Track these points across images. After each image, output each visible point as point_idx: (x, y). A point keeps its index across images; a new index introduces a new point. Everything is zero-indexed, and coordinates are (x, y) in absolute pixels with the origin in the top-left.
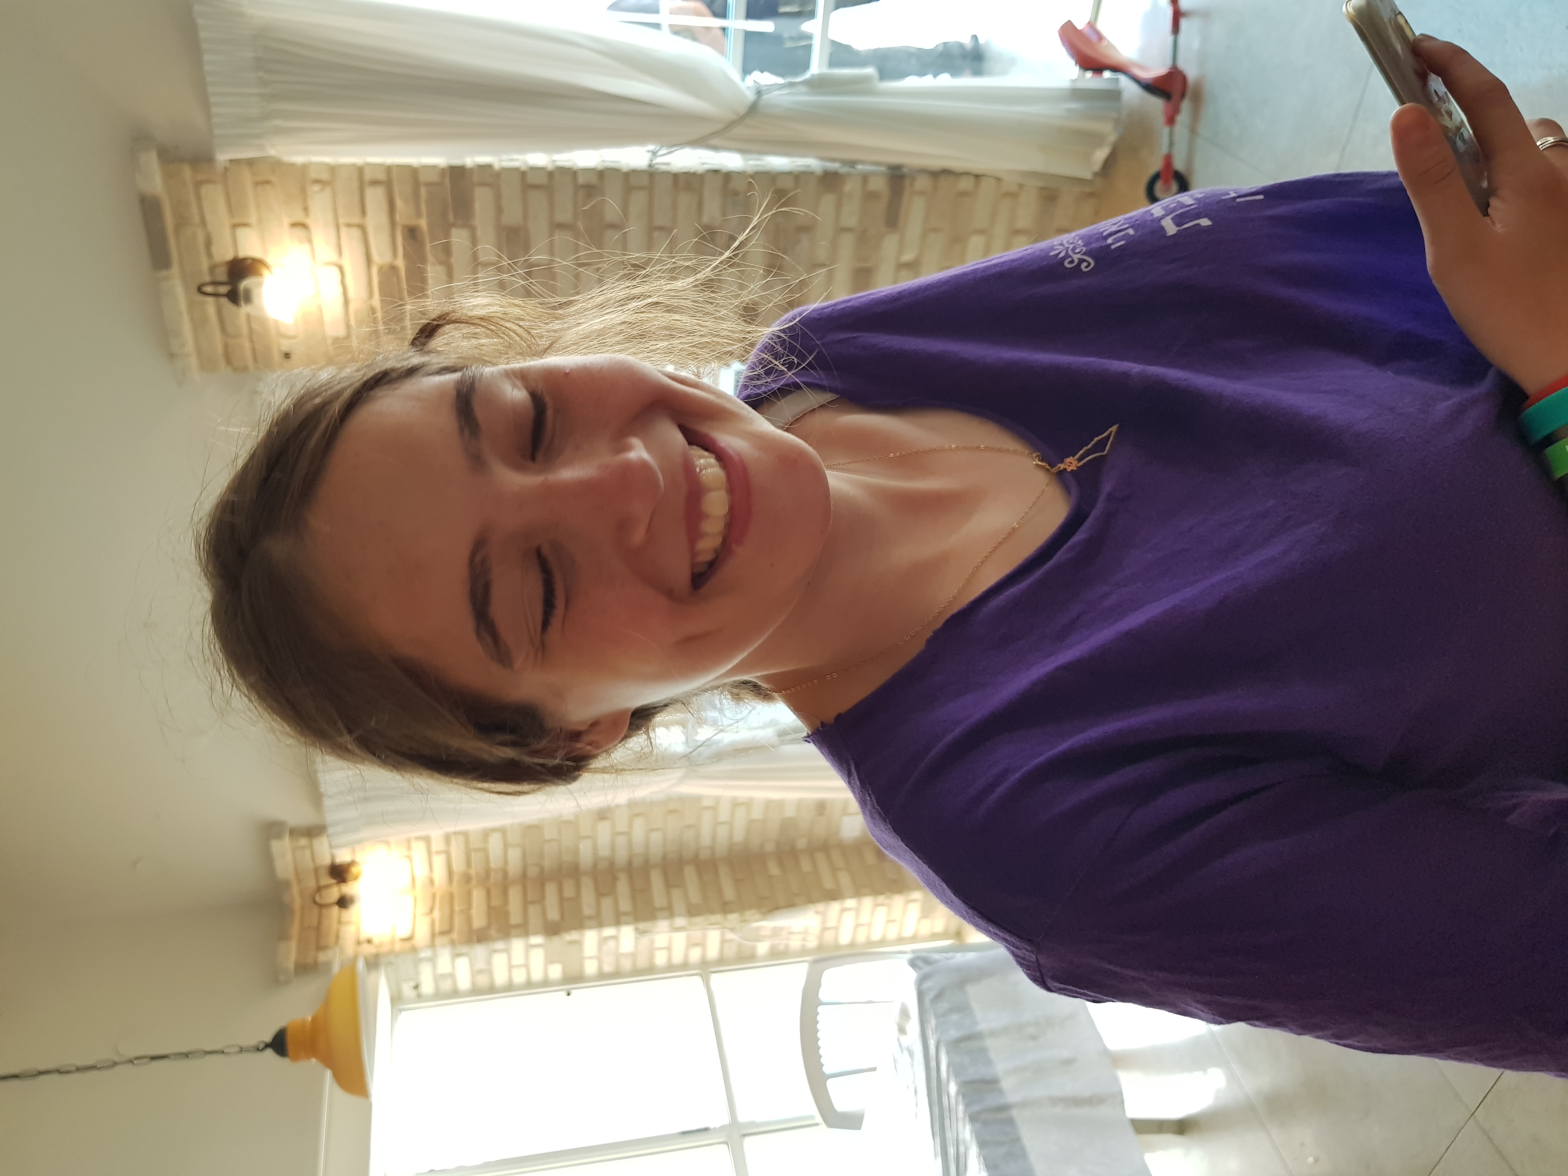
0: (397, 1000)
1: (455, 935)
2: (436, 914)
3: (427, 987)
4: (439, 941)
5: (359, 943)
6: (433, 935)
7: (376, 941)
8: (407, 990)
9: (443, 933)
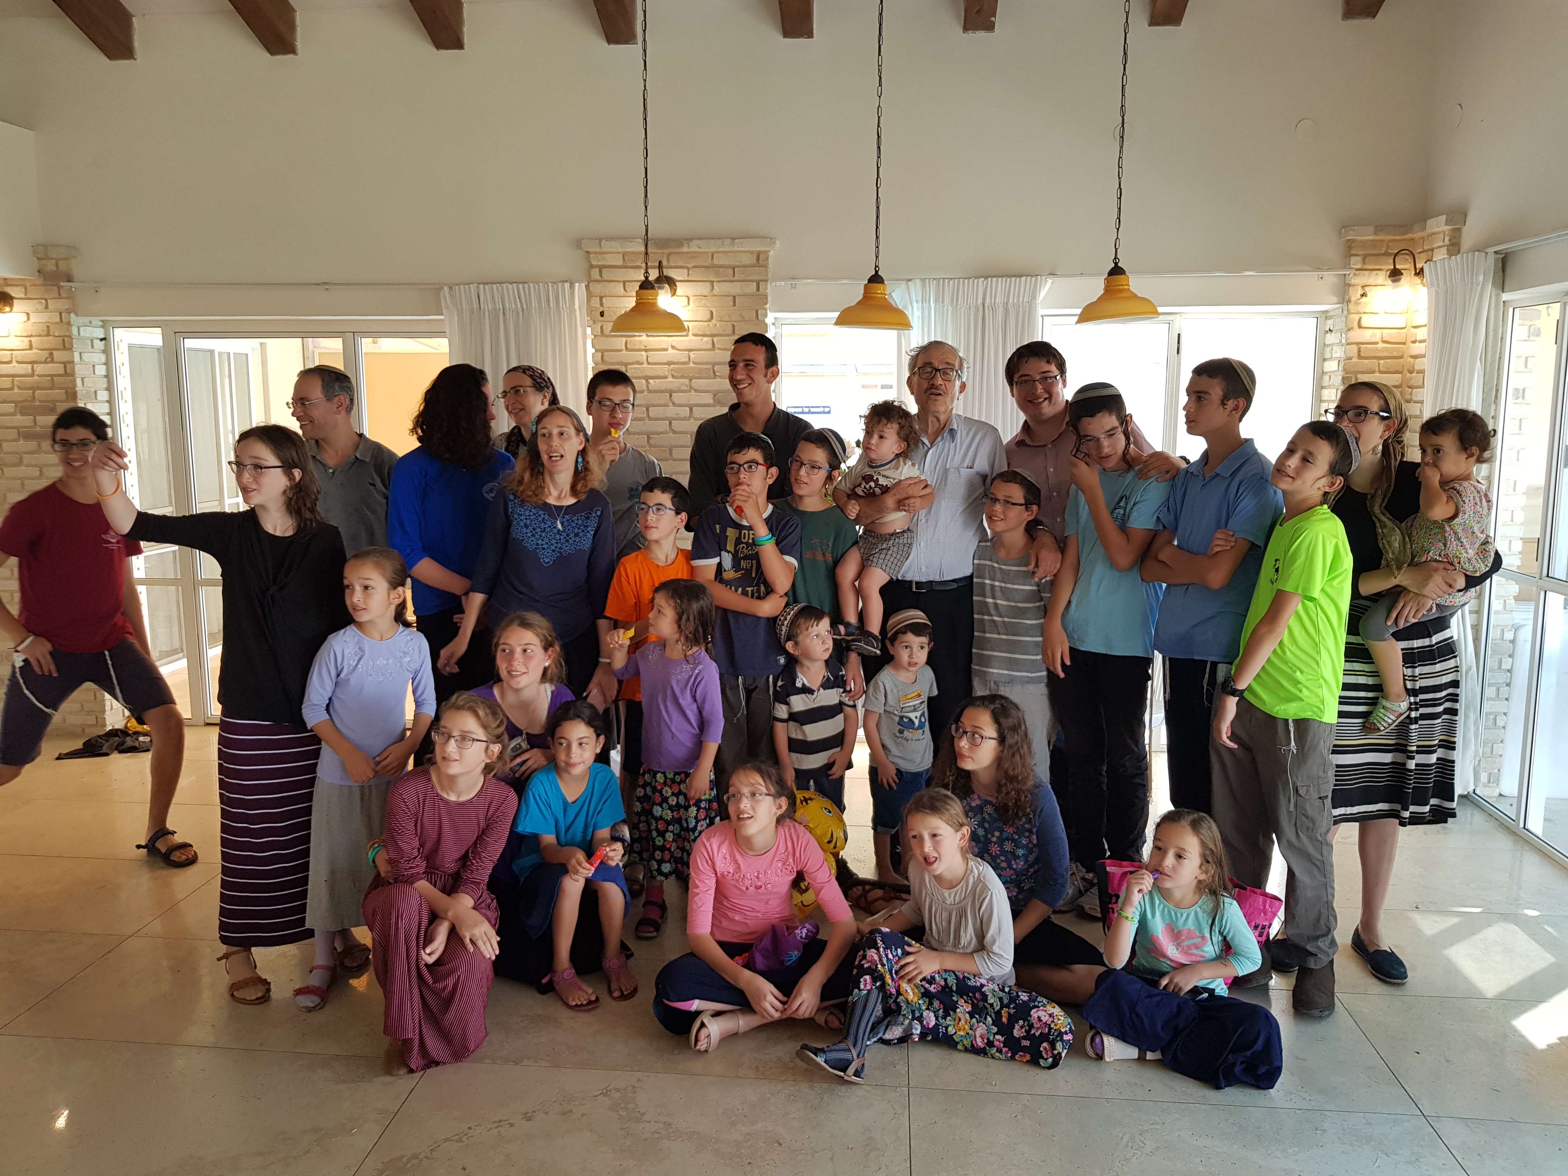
0: (1326, 315)
1: (1355, 360)
2: (1381, 345)
3: (1330, 339)
4: (1355, 348)
5: (1363, 287)
6: (1358, 344)
7: (1364, 299)
8: (1330, 324)
9: (1359, 351)
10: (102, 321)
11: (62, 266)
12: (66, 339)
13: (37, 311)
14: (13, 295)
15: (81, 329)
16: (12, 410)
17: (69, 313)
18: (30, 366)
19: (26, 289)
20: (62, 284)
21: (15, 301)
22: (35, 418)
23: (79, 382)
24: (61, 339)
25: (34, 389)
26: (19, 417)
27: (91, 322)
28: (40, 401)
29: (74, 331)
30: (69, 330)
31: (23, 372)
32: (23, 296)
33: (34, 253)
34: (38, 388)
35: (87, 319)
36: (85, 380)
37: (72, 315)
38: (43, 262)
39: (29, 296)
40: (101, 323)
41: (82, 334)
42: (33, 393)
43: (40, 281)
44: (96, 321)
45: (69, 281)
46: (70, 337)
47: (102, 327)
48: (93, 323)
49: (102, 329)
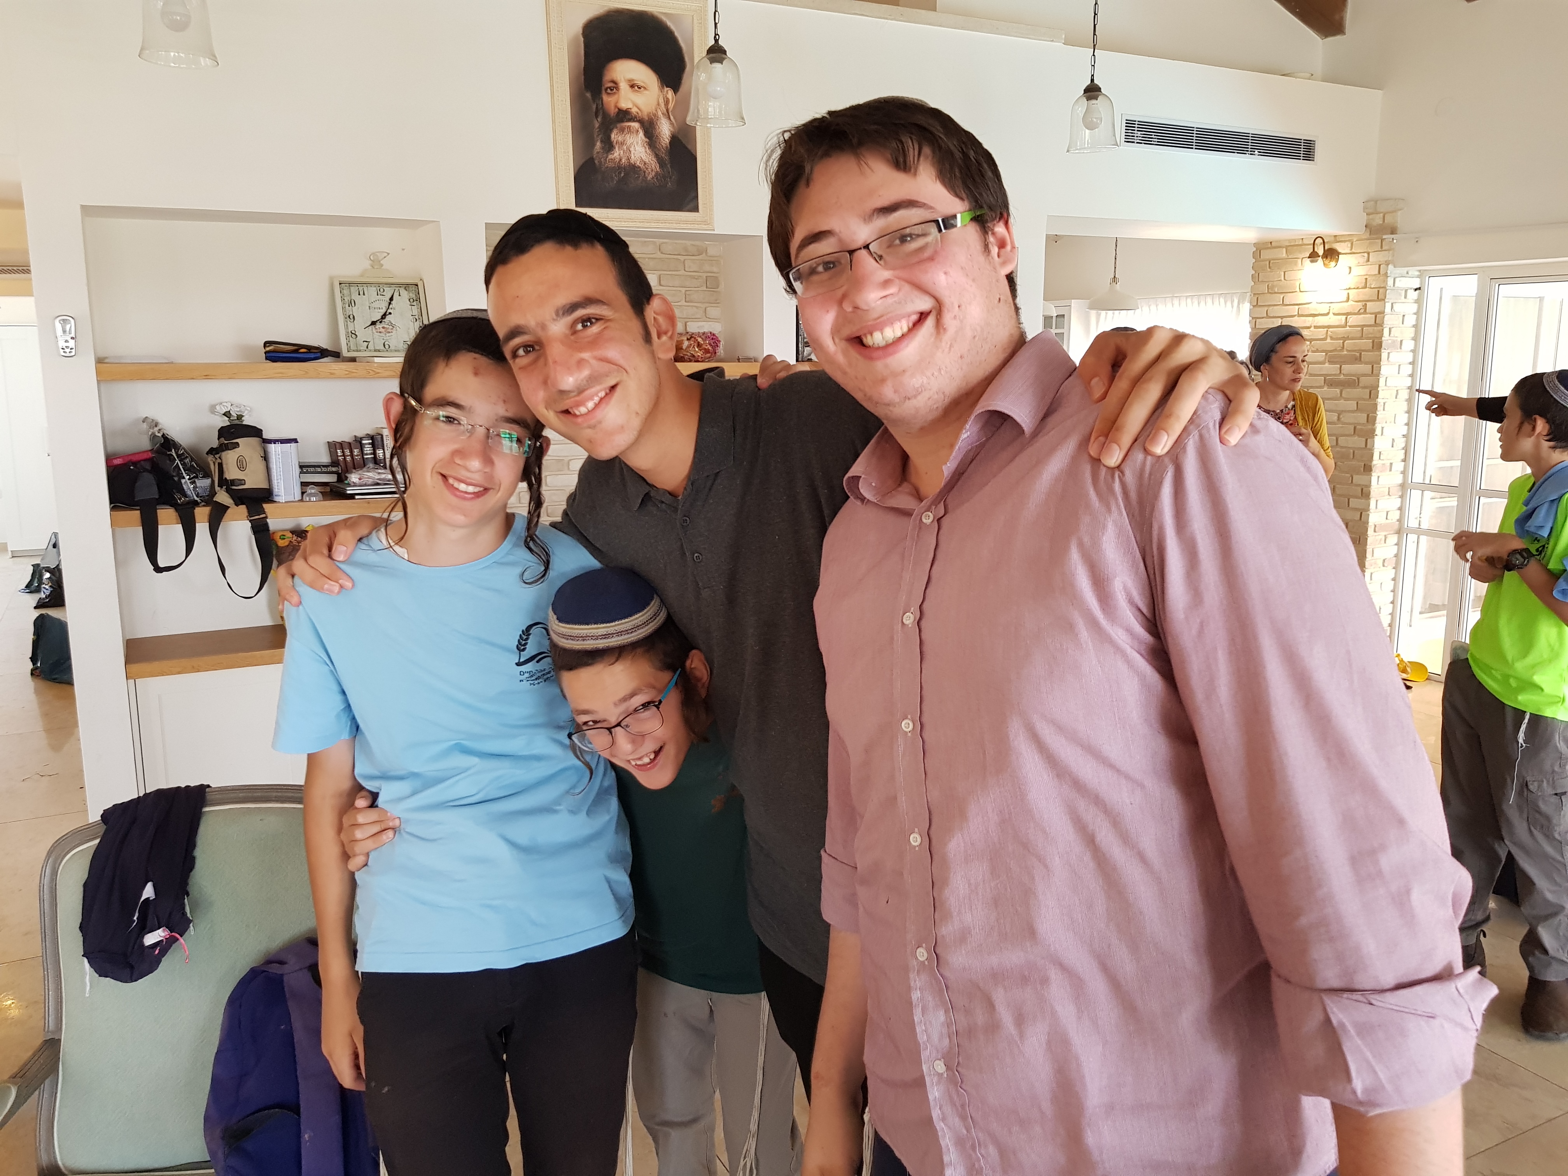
10: (1420, 271)
11: (1389, 219)
12: (1381, 290)
13: (1359, 265)
14: (1340, 251)
15: (1397, 280)
16: (1322, 359)
17: (1388, 265)
18: (1344, 317)
19: (1352, 244)
20: (1384, 237)
21: (1340, 256)
22: (1341, 367)
23: (1386, 332)
24: (1377, 290)
25: (1344, 339)
26: (1327, 365)
27: (1407, 273)
28: (1347, 351)
29: (1390, 282)
30: (1385, 281)
31: (1337, 324)
32: (1349, 252)
33: (1365, 208)
34: (1348, 338)
35: (1404, 270)
36: (1393, 330)
37: (1391, 267)
38: (1371, 217)
39: (1353, 251)
40: (1418, 273)
41: (1396, 285)
42: (1343, 343)
43: (1367, 235)
44: (1414, 271)
45: (1392, 233)
46: (1384, 287)
47: (1418, 277)
48: (1410, 273)
49: (1418, 280)
